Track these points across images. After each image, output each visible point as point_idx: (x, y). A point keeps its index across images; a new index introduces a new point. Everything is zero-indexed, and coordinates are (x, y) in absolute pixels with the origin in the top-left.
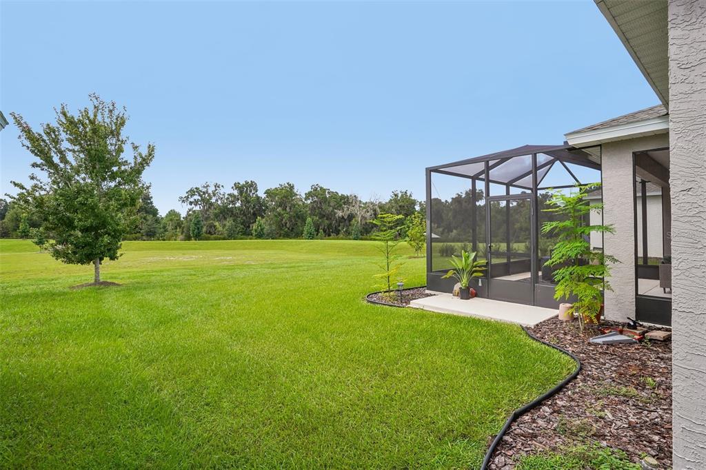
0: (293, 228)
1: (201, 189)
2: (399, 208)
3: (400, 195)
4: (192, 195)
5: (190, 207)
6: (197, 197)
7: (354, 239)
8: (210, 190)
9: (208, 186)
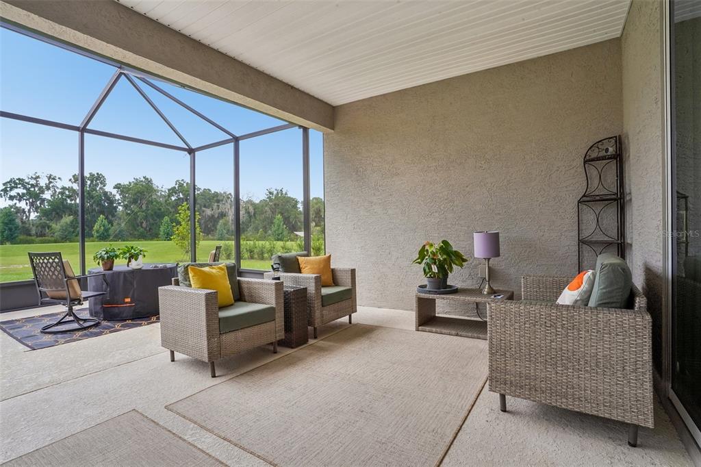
0: (150, 229)
1: (27, 180)
2: (273, 207)
3: (275, 192)
4: (12, 189)
5: (11, 203)
6: (21, 191)
7: (219, 240)
8: (43, 182)
9: (38, 177)
